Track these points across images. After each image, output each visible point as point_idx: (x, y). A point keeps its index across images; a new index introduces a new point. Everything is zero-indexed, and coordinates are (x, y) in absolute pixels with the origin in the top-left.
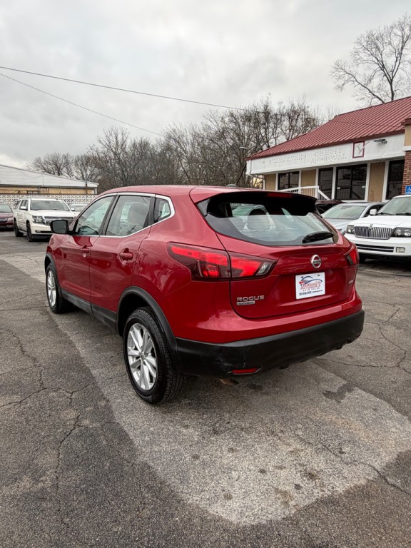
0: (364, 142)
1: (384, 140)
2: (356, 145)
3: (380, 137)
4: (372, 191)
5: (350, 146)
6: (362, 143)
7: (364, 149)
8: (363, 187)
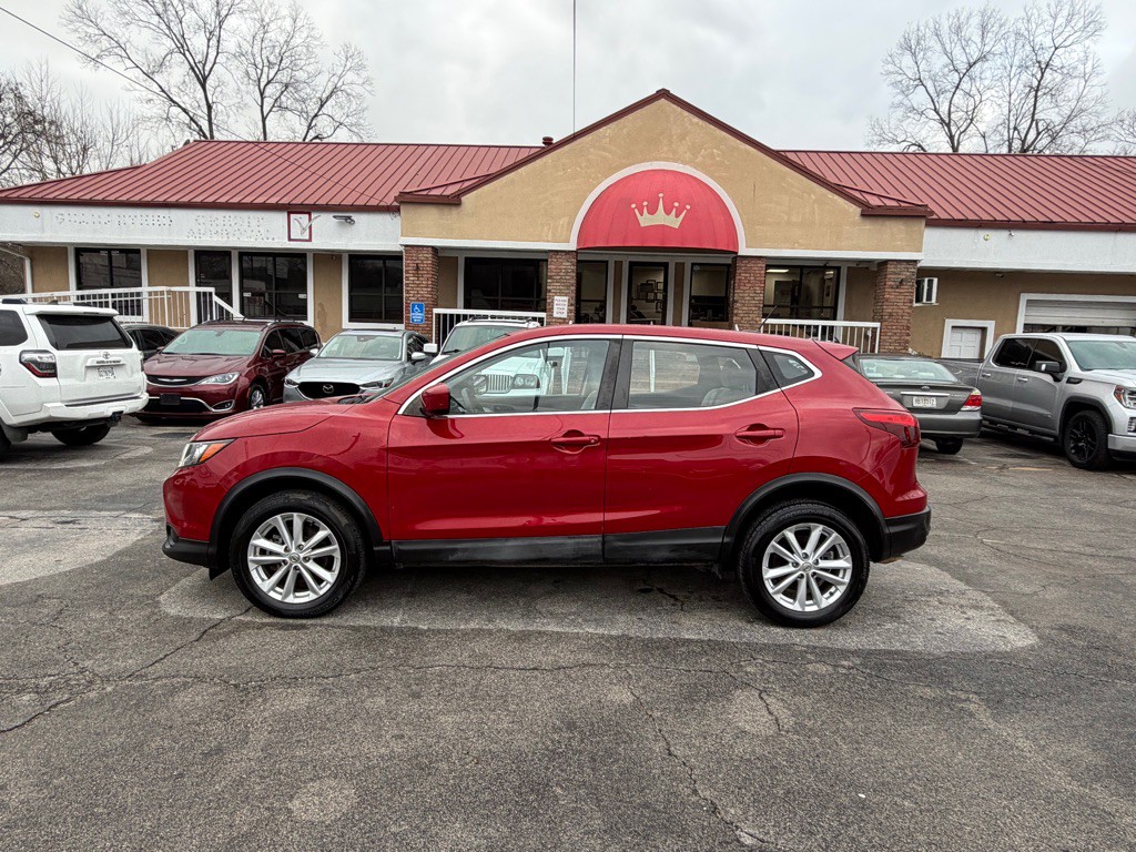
0: (309, 214)
1: (349, 218)
2: (292, 216)
3: (343, 212)
4: (321, 304)
5: (281, 217)
6: (307, 216)
7: (310, 228)
8: (301, 296)
